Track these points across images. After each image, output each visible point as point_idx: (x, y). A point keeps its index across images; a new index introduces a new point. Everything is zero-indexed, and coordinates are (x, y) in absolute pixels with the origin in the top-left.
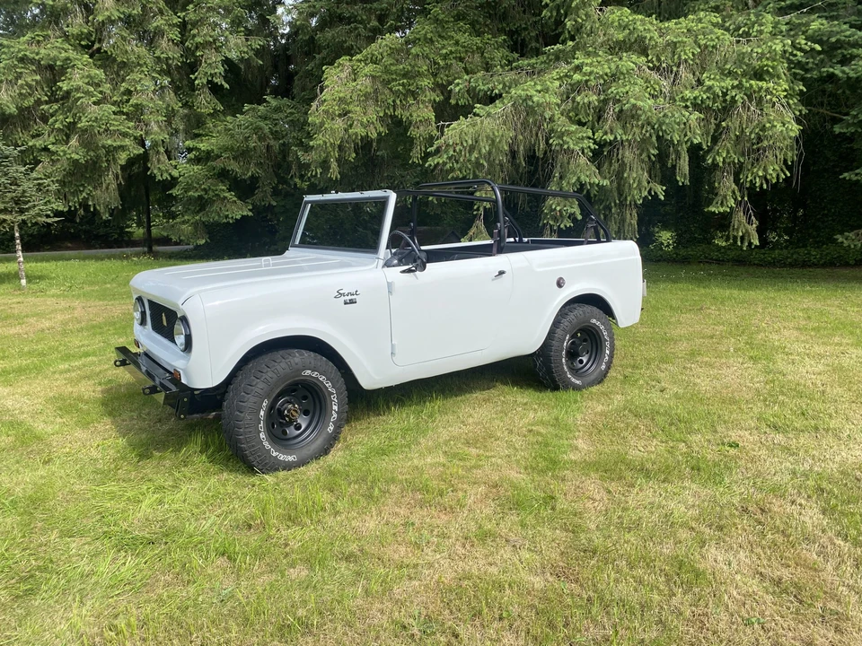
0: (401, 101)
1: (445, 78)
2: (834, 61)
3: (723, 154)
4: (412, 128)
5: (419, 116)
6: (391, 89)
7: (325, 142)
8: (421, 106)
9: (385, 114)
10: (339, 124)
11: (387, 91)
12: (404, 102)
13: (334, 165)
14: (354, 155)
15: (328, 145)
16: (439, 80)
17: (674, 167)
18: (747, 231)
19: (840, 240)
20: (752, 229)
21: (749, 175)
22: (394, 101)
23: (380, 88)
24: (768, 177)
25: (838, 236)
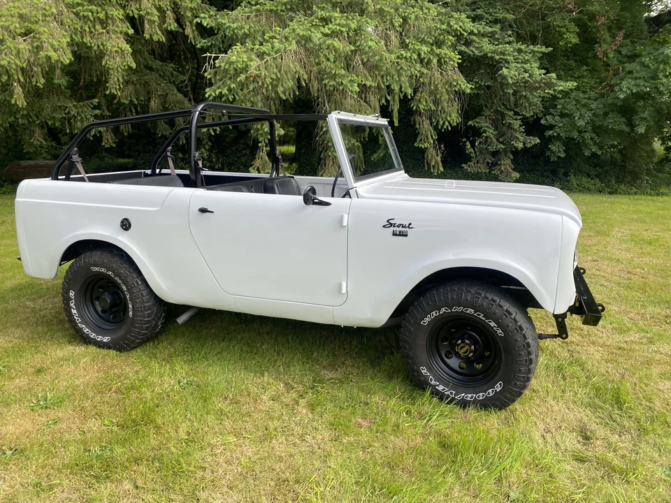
0: (89, 28)
1: (136, 12)
2: (462, 43)
3: (423, 103)
4: (107, 57)
5: (113, 46)
6: (77, 14)
7: (9, 62)
8: (113, 36)
9: (72, 39)
10: (23, 45)
11: (72, 16)
12: (93, 30)
13: (18, 90)
14: (43, 81)
15: (14, 66)
16: (131, 13)
17: (392, 111)
18: (436, 161)
19: (466, 167)
20: (439, 159)
21: (440, 120)
22: (82, 27)
23: (66, 10)
24: (451, 122)
25: (463, 165)
